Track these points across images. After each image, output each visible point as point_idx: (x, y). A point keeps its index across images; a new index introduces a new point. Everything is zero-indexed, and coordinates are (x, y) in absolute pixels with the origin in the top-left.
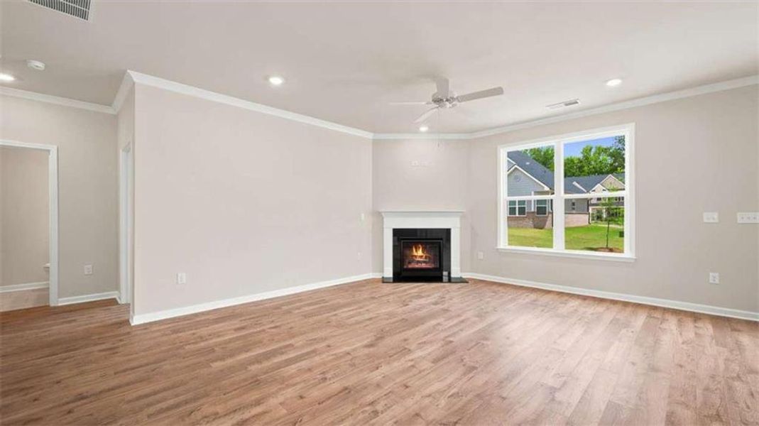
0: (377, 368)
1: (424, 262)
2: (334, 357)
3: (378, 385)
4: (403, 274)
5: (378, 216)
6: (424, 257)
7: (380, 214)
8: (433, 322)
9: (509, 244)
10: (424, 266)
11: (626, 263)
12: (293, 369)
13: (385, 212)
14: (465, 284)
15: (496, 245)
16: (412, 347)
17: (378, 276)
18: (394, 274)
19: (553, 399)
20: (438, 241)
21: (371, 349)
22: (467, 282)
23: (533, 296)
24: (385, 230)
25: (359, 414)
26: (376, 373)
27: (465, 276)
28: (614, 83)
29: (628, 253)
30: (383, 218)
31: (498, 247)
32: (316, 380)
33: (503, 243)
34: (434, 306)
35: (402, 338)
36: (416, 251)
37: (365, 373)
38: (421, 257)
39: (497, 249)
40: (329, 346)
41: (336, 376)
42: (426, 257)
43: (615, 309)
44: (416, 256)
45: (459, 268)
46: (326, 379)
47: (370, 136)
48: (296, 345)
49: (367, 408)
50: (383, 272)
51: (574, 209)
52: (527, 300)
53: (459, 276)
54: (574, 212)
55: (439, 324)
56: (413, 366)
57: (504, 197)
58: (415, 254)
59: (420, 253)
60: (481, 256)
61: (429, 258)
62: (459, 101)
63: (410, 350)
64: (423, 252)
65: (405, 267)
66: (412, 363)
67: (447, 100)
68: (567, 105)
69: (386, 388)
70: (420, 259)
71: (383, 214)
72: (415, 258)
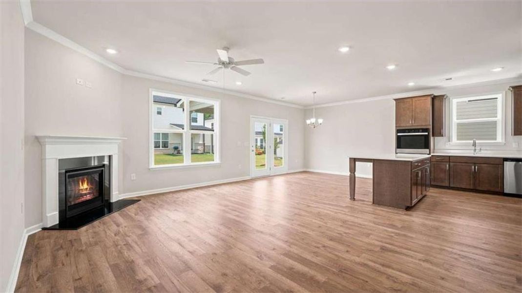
1: (88, 194)
4: (67, 215)
5: (37, 142)
6: (88, 189)
7: (37, 138)
10: (89, 197)
11: (214, 166)
15: (149, 166)
22: (139, 200)
28: (239, 83)
31: (150, 167)
33: (153, 164)
36: (82, 184)
38: (86, 189)
39: (150, 169)
42: (90, 189)
45: (117, 192)
53: (116, 200)
57: (153, 130)
58: (81, 187)
59: (85, 186)
60: (134, 176)
64: (88, 185)
70: (85, 192)
71: (43, 140)
72: (81, 192)
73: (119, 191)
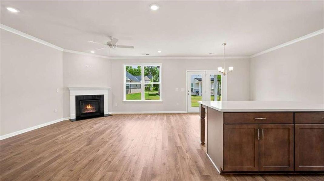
0: (99, 150)
1: (91, 110)
2: (74, 153)
3: (104, 155)
4: (81, 116)
5: (67, 90)
7: (68, 88)
8: (109, 131)
9: (127, 100)
10: (91, 111)
12: (54, 164)
13: (70, 88)
14: (111, 116)
15: (123, 100)
16: (107, 140)
17: (67, 119)
18: (77, 117)
19: (157, 140)
20: (98, 100)
21: (90, 146)
22: (112, 115)
23: (137, 116)
24: (71, 96)
25: (104, 165)
26: (99, 152)
27: (110, 113)
28: (159, 52)
29: (161, 100)
30: (70, 91)
32: (73, 163)
33: (125, 99)
34: (105, 126)
35: (100, 139)
36: (88, 106)
37: (95, 153)
38: (90, 108)
39: (123, 102)
40: (66, 151)
41: (81, 159)
42: (92, 108)
43: (159, 116)
44: (88, 108)
45: (107, 111)
46: (78, 161)
47: (62, 50)
48: (45, 156)
49: (106, 162)
50: (70, 117)
51: (137, 87)
52: (136, 118)
53: (107, 114)
54: (137, 88)
55: (111, 131)
56: (112, 145)
57: (125, 83)
58: (87, 107)
59: (89, 107)
61: (93, 109)
62: (118, 47)
63: (107, 141)
64: (91, 106)
65: (82, 113)
66: (111, 145)
67: (113, 46)
68: (146, 54)
69: (108, 154)
70: (89, 109)
71: (70, 89)
72: (88, 109)
73: (108, 110)
